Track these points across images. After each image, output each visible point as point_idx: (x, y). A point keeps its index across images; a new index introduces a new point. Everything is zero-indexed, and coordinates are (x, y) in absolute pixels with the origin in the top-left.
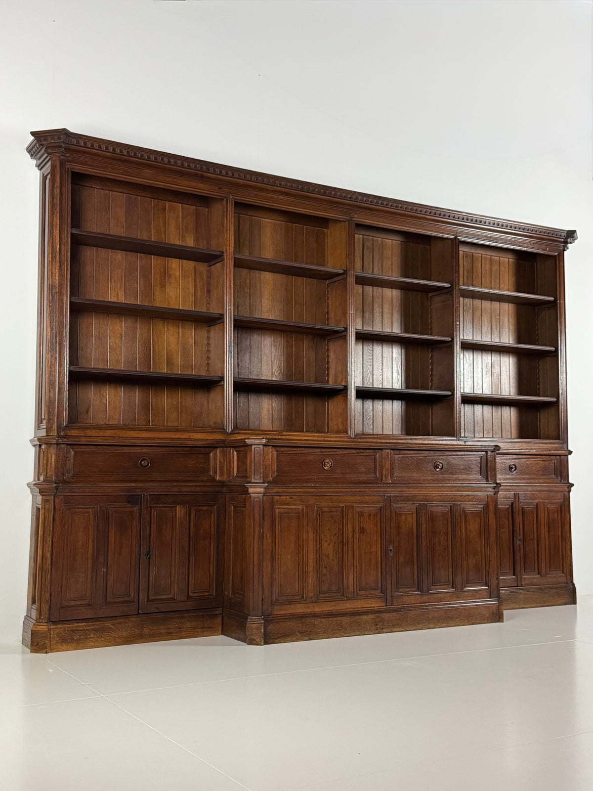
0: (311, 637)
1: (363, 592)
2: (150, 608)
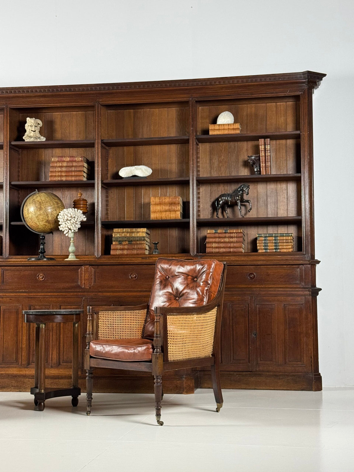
0: (21, 390)
1: (65, 364)
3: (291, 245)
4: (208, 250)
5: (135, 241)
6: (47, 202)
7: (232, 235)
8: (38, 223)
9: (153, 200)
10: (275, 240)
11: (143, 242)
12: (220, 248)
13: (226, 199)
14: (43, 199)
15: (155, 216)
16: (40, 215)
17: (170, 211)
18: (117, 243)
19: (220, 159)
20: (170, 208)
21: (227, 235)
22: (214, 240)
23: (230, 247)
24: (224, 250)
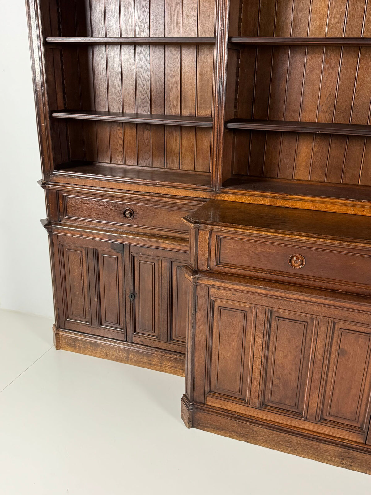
2: (135, 340)
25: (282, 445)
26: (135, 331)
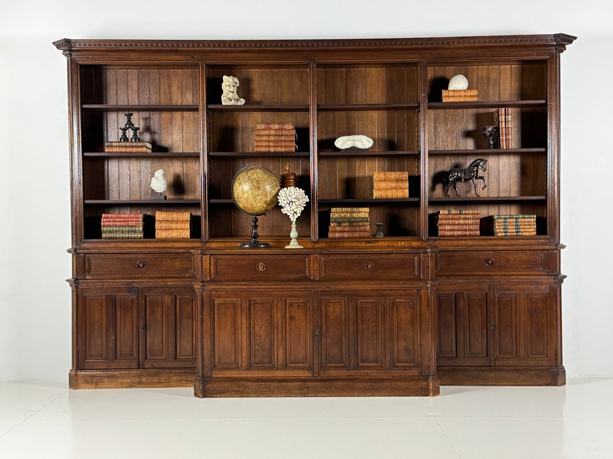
0: (243, 395)
1: (292, 365)
2: (147, 365)
3: (534, 228)
4: (440, 233)
5: (356, 222)
6: (265, 181)
7: (467, 216)
8: (255, 205)
9: (377, 176)
10: (516, 222)
11: (366, 224)
12: (454, 230)
13: (459, 175)
14: (260, 176)
15: (380, 194)
16: (258, 195)
17: (396, 188)
18: (336, 224)
19: (446, 129)
20: (397, 185)
21: (462, 216)
22: (447, 222)
23: (466, 230)
24: (459, 233)
25: (264, 391)
26: (146, 358)
